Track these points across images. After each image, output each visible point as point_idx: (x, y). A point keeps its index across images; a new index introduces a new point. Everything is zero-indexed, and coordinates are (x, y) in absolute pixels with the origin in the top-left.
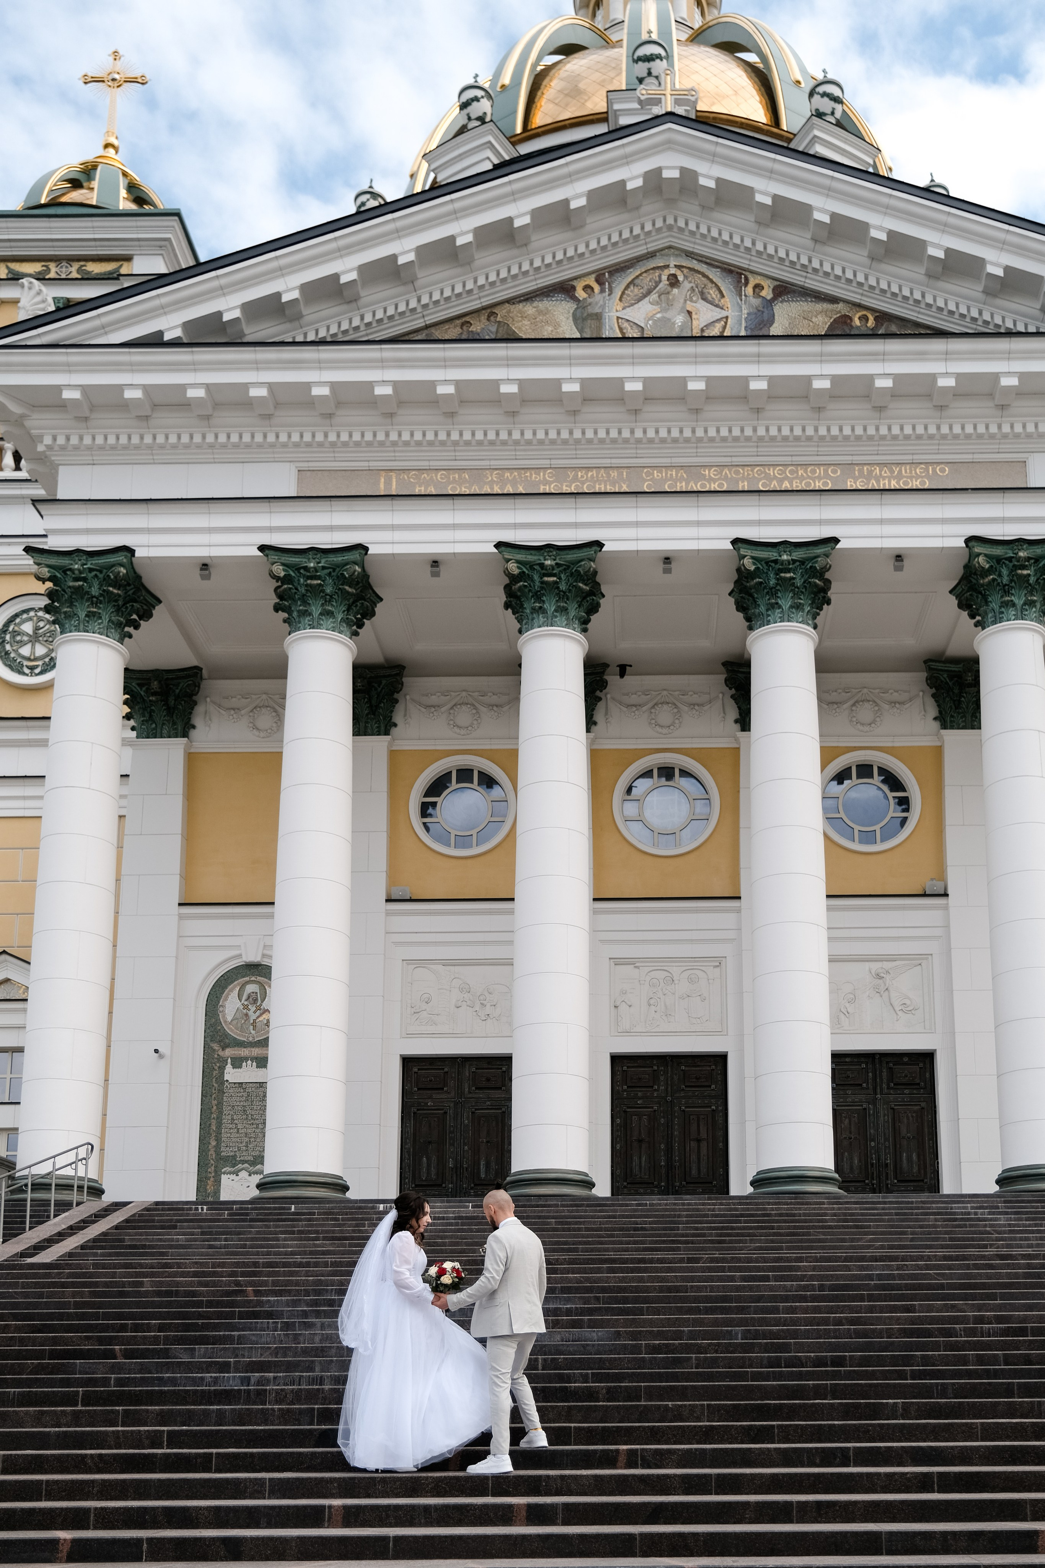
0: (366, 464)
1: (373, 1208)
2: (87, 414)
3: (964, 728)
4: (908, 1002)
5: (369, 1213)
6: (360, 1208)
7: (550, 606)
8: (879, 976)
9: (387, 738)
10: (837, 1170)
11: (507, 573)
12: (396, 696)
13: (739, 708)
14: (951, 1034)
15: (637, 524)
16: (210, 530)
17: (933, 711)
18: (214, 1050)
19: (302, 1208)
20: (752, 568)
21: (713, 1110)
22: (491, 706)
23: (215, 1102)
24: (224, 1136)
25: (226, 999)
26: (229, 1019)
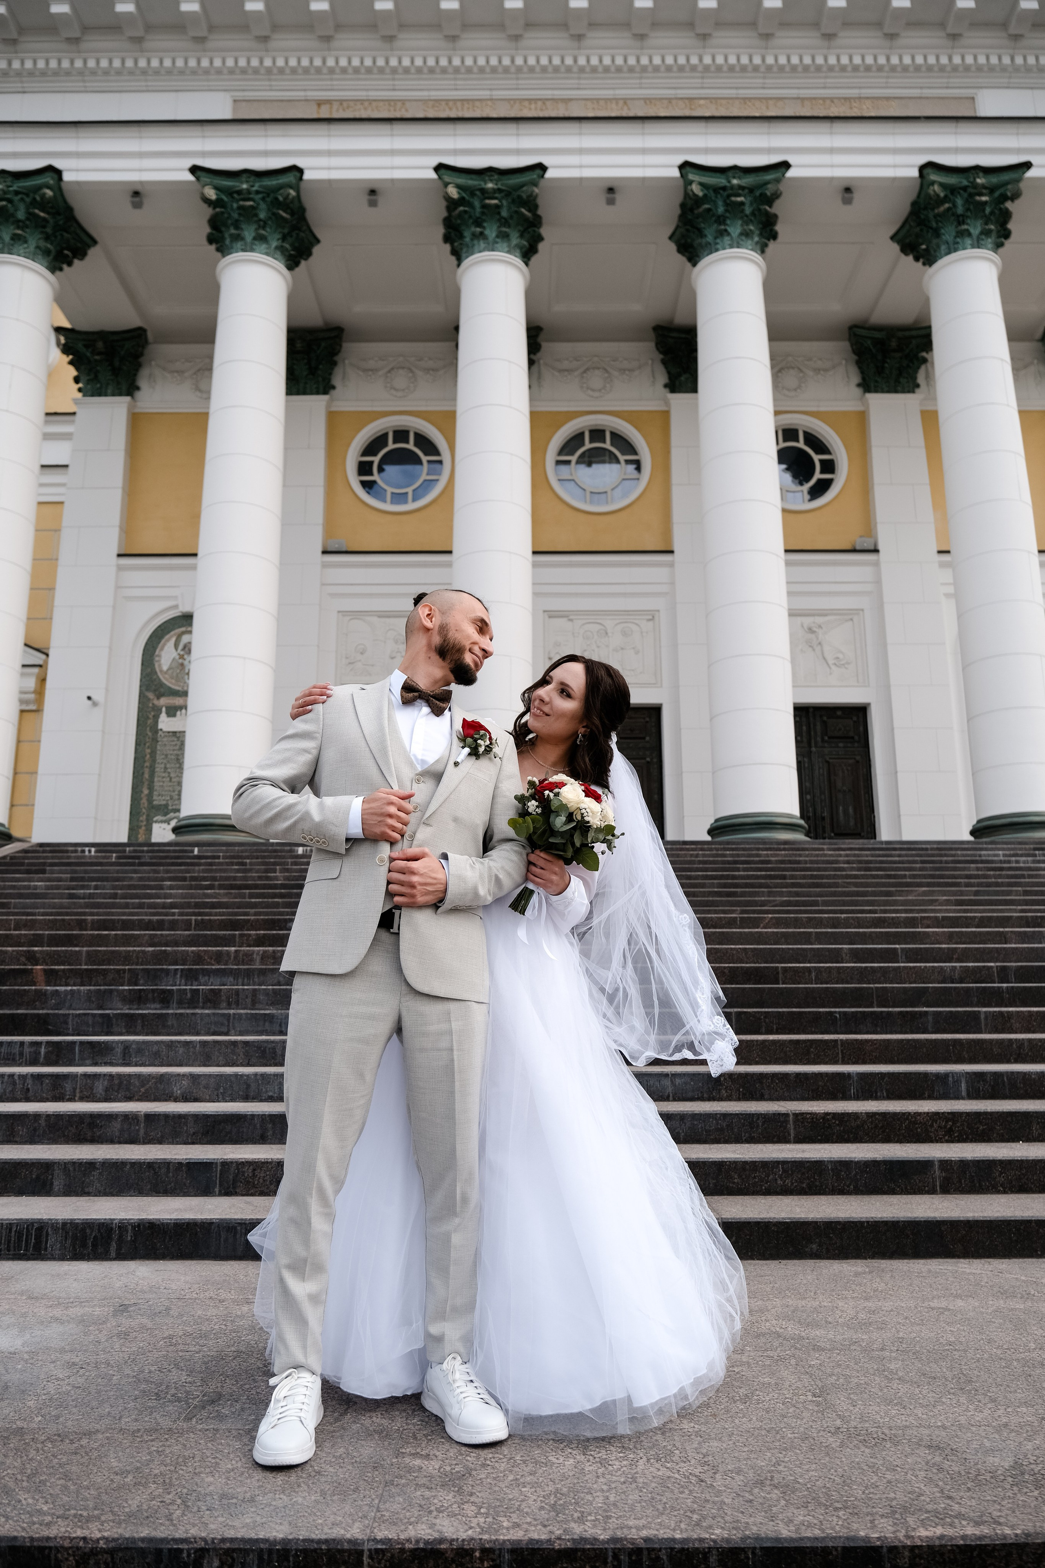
0: (302, 93)
1: (291, 851)
2: (15, 35)
3: (889, 392)
4: (841, 656)
5: (284, 857)
6: (275, 851)
7: (491, 231)
8: (811, 630)
9: (325, 397)
10: (803, 816)
11: (448, 198)
12: (336, 358)
13: (669, 373)
14: (886, 688)
15: (581, 151)
16: (141, 155)
17: (856, 378)
18: (149, 699)
19: (207, 851)
20: (701, 194)
21: (648, 762)
22: (427, 370)
23: (148, 751)
24: (157, 784)
25: (162, 649)
26: (165, 668)
